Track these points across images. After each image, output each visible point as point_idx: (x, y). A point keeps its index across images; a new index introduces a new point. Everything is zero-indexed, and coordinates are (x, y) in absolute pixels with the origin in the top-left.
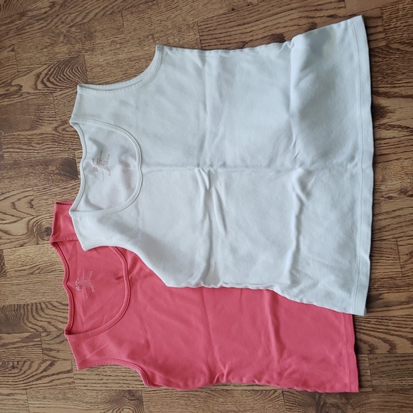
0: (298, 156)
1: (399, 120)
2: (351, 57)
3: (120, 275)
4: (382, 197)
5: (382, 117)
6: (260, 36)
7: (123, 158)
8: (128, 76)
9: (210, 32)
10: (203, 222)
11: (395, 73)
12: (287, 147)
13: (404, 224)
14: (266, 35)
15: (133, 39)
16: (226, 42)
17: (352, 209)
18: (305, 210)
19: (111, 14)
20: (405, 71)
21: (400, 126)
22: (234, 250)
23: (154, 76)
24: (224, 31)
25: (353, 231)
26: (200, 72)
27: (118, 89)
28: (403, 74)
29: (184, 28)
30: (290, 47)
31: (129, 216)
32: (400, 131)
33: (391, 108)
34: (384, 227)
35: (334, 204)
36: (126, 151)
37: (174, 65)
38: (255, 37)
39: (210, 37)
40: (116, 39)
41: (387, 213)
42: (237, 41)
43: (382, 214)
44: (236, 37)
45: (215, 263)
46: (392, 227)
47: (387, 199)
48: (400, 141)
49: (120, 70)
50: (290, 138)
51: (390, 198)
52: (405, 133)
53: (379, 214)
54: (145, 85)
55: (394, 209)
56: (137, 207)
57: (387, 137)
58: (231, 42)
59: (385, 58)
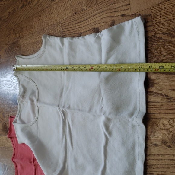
0: (103, 108)
1: (161, 90)
2: (135, 45)
3: (31, 161)
4: (151, 143)
5: (151, 87)
6: (88, 29)
7: (31, 97)
8: (34, 52)
9: (66, 27)
10: (62, 139)
11: (159, 56)
12: (99, 101)
13: (164, 166)
14: (90, 28)
15: (36, 32)
16: (73, 33)
17: (133, 148)
18: (109, 143)
19: (29, 18)
20: (165, 54)
21: (162, 95)
22: (76, 160)
23: (44, 52)
24: (72, 26)
25: (134, 164)
26: (61, 50)
27: (31, 58)
28: (164, 56)
29: (56, 24)
30: (100, 36)
31: (34, 129)
32: (162, 98)
33: (156, 81)
34: (152, 165)
35: (124, 143)
36: (33, 93)
37: (51, 46)
38: (85, 30)
39: (66, 30)
40: (30, 31)
41: (154, 155)
42: (78, 32)
43: (151, 155)
44: (77, 30)
45: (68, 166)
46: (157, 166)
47: (154, 146)
48: (162, 105)
49: (32, 48)
50: (100, 95)
51: (156, 145)
52: (165, 100)
53: (149, 155)
54: (40, 57)
55: (159, 153)
56: (37, 125)
57: (154, 101)
58: (76, 33)
59: (153, 44)
